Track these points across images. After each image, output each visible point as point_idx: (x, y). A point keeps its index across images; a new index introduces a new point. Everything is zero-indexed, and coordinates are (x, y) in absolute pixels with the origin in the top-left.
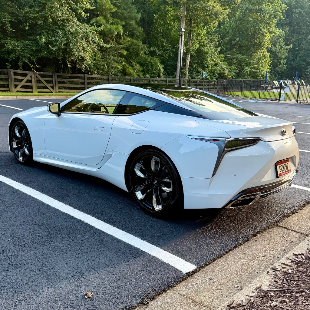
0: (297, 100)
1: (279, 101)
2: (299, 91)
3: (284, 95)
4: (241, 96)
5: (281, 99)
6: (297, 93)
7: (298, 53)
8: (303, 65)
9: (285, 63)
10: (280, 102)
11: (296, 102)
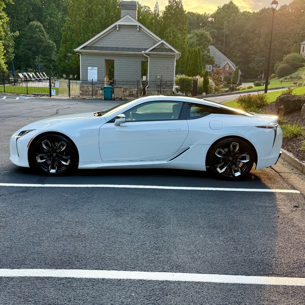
0: (69, 96)
1: (50, 97)
2: (69, 85)
3: (55, 90)
4: (5, 92)
5: (52, 94)
6: (68, 88)
7: (20, 41)
8: (29, 54)
9: (12, 52)
10: (52, 97)
11: (69, 98)
